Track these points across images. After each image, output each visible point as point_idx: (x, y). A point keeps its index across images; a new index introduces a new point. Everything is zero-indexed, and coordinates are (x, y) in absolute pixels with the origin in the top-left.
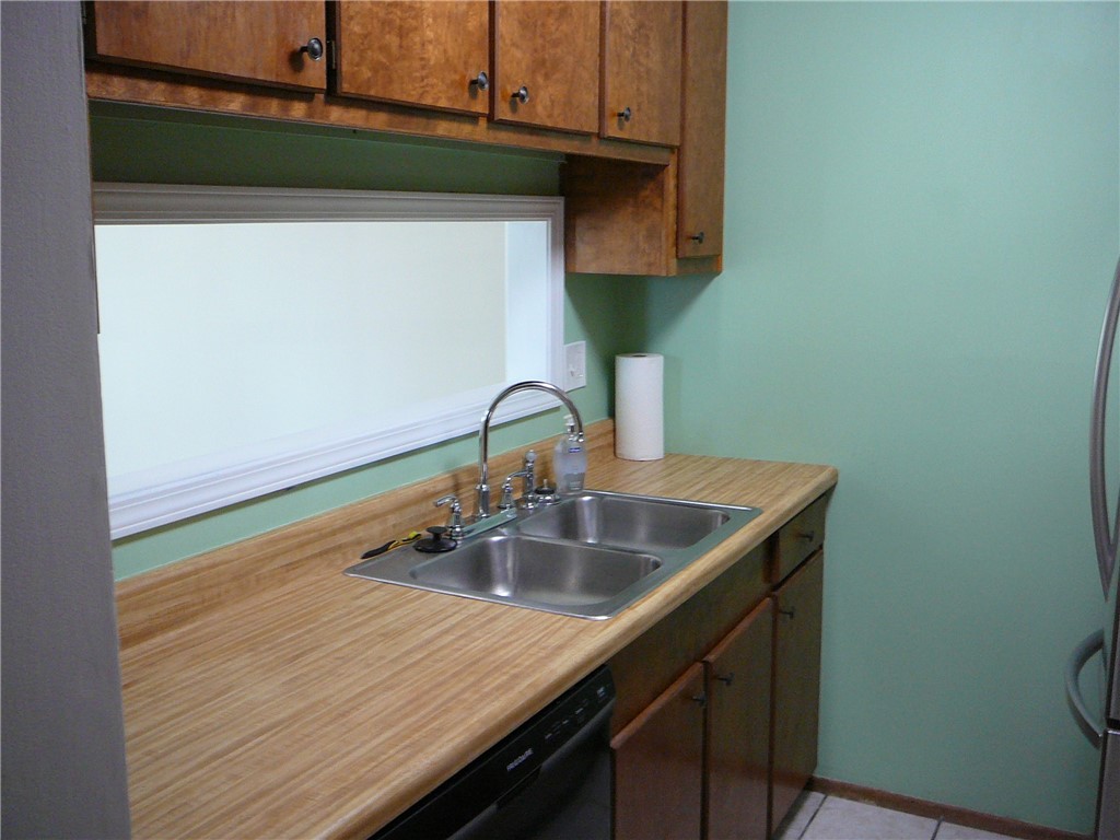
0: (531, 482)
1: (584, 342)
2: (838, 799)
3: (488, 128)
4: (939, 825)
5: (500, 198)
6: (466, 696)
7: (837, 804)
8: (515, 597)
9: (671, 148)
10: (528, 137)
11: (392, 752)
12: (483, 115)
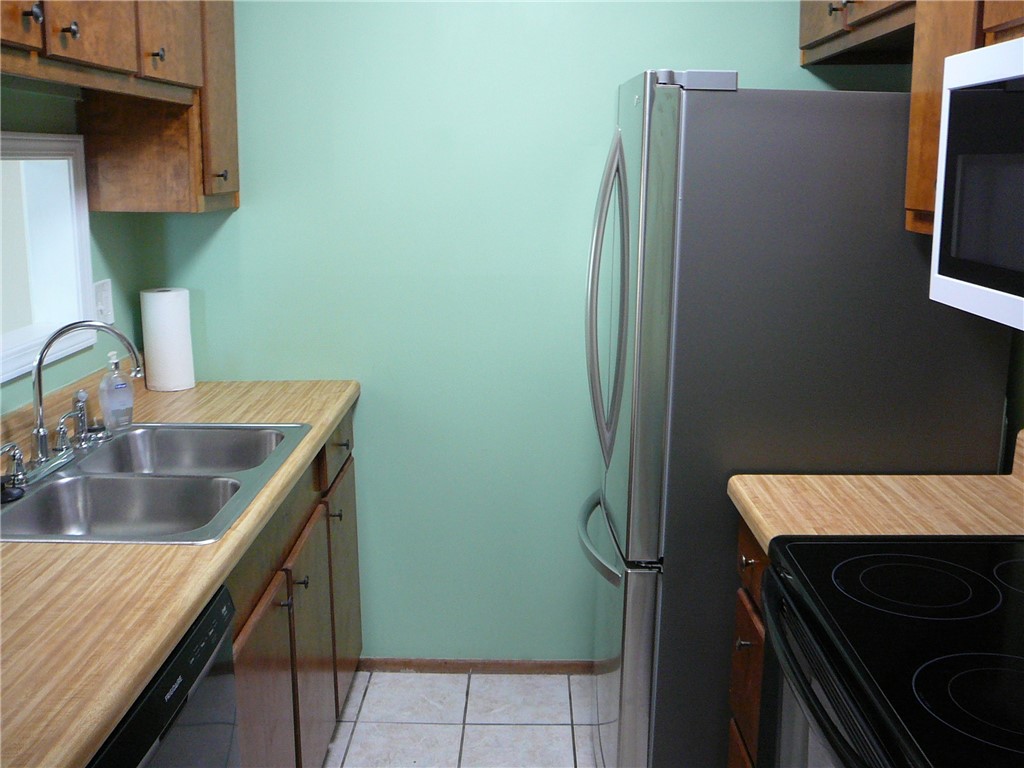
0: (83, 422)
1: (109, 280)
2: (382, 674)
3: (40, 63)
4: (469, 678)
5: (40, 137)
6: (109, 637)
7: (382, 679)
8: (89, 533)
9: (194, 89)
10: (75, 74)
11: (58, 707)
12: (34, 49)
